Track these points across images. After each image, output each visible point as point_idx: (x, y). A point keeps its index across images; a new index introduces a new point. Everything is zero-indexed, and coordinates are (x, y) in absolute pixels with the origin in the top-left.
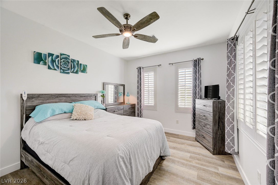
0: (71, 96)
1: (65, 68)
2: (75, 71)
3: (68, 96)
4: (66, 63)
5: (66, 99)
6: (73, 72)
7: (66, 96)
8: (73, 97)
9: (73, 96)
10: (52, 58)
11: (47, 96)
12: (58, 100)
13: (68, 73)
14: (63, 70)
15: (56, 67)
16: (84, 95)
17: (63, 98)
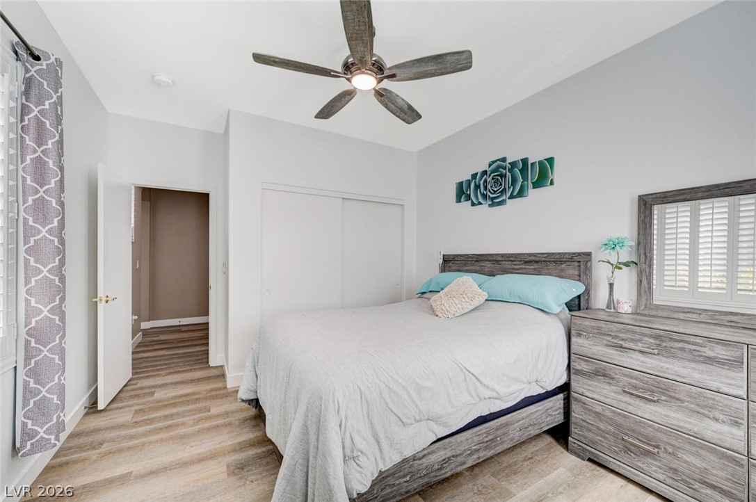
0: (500, 259)
1: (495, 192)
2: (515, 194)
3: (494, 258)
4: (498, 179)
5: (492, 266)
6: (512, 197)
7: (490, 258)
8: (507, 263)
9: (503, 259)
10: (475, 182)
11: (462, 258)
12: (478, 268)
13: (502, 203)
14: (492, 199)
15: (480, 199)
16: (533, 258)
17: (487, 262)
